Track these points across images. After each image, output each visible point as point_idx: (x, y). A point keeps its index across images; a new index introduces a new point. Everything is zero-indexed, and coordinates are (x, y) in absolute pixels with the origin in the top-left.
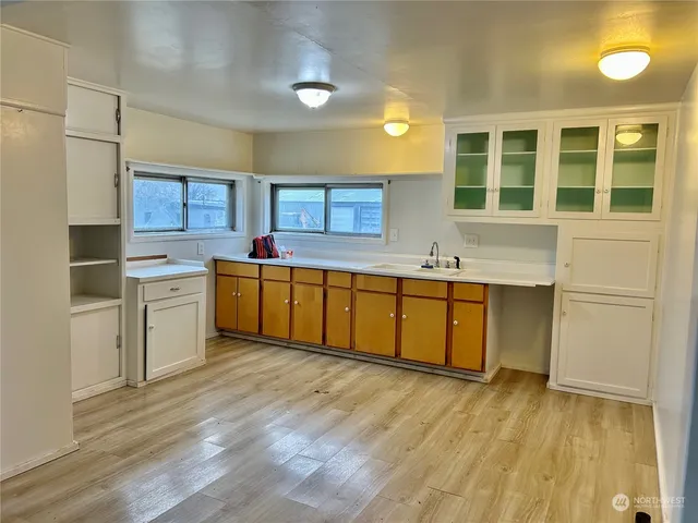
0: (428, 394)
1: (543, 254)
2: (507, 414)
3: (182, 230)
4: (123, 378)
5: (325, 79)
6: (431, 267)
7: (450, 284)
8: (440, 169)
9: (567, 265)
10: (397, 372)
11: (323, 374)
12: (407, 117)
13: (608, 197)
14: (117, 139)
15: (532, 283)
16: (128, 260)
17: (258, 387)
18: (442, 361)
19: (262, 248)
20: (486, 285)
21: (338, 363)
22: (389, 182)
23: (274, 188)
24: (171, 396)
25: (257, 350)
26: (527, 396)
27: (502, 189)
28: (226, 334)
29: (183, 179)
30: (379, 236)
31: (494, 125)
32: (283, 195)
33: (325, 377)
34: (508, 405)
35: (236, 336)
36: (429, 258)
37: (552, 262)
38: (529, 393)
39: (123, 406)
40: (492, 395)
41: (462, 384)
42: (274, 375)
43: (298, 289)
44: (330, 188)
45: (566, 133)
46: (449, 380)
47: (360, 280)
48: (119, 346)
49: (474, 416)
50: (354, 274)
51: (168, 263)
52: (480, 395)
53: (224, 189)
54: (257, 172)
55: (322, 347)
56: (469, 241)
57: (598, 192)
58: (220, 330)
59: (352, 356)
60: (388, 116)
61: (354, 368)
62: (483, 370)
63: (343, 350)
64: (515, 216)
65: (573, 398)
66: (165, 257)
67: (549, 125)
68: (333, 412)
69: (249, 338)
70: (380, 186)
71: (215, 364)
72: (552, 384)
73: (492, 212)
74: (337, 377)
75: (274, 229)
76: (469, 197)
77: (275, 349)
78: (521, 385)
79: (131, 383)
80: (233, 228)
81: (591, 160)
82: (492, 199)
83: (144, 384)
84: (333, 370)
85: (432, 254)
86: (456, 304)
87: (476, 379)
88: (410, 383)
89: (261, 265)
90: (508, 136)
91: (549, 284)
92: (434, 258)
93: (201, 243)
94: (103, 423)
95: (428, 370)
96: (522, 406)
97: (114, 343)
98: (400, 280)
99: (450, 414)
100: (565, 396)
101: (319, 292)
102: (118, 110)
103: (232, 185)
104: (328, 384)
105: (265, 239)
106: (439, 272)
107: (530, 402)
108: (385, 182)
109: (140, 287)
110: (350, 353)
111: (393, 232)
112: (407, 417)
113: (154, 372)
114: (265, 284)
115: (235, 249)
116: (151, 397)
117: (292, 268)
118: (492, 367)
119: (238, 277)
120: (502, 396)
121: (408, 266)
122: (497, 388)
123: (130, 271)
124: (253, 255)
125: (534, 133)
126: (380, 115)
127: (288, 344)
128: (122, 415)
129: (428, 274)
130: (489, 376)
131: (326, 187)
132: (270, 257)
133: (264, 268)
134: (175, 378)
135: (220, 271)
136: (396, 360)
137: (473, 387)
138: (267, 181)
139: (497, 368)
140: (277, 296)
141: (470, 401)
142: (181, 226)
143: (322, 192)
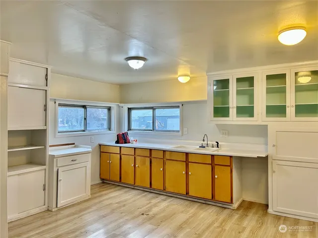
0: (202, 216)
1: (262, 140)
2: (244, 228)
3: (84, 131)
4: (46, 206)
5: (141, 55)
6: (204, 147)
7: (213, 156)
8: (205, 98)
9: (274, 146)
10: (187, 203)
11: (148, 204)
12: (189, 73)
13: (294, 109)
14: (46, 88)
15: (255, 156)
16: (50, 146)
17: (113, 211)
18: (210, 197)
19: (122, 139)
20: (231, 157)
21: (157, 197)
22: (182, 105)
23: (130, 109)
24: (68, 216)
25: (119, 190)
26: (256, 217)
27: (237, 107)
28: (105, 181)
29: (84, 107)
30: (178, 131)
31: (232, 75)
32: (133, 112)
33: (149, 205)
34: (245, 223)
35: (110, 182)
36: (202, 142)
37: (266, 144)
38: (257, 216)
39: (42, 222)
40: (236, 216)
41: (221, 209)
42: (122, 204)
43: (138, 159)
44: (155, 109)
45: (269, 77)
46: (214, 208)
47: (167, 154)
48: (44, 189)
49: (225, 230)
50: (164, 151)
51: (75, 147)
52: (230, 216)
53: (106, 111)
54: (121, 102)
55: (150, 189)
56: (223, 134)
57: (288, 107)
58: (102, 179)
59: (165, 194)
60: (179, 73)
61: (165, 200)
62: (232, 202)
63: (160, 190)
64: (245, 121)
65: (283, 219)
66: (74, 144)
67: (260, 74)
68: (149, 226)
69: (115, 184)
70: (178, 107)
71: (95, 198)
72: (270, 210)
73: (233, 118)
74: (155, 205)
75: (129, 129)
76: (221, 111)
77: (127, 189)
78: (254, 211)
79: (50, 209)
80: (110, 129)
81: (283, 91)
82: (233, 112)
83: (56, 209)
84: (154, 201)
85: (204, 140)
86: (216, 167)
87: (228, 207)
88: (193, 209)
89: (120, 147)
90: (239, 80)
91: (264, 156)
92: (206, 142)
93: (92, 137)
94: (28, 232)
95: (203, 202)
96: (253, 223)
97: (42, 188)
98: (187, 154)
99: (211, 229)
100: (278, 218)
101: (148, 160)
102: (47, 75)
103: (109, 109)
104: (150, 209)
105: (123, 134)
106: (208, 150)
107: (257, 221)
108: (180, 105)
109: (55, 160)
110: (163, 192)
111: (185, 129)
112: (188, 230)
113: (62, 202)
114: (123, 156)
115: (109, 139)
116: (59, 216)
117: (135, 148)
118: (237, 200)
119: (110, 153)
120: (242, 218)
121: (192, 147)
122: (240, 212)
123: (51, 151)
124: (117, 142)
125: (252, 78)
126: (176, 73)
127: (133, 187)
128: (40, 227)
129: (203, 151)
130: (236, 205)
131: (153, 108)
132: (125, 143)
133: (122, 148)
134: (73, 205)
135: (102, 150)
136: (186, 196)
137: (226, 212)
138: (126, 107)
139: (240, 201)
140: (128, 162)
141: (224, 221)
142: (83, 129)
143: (151, 111)
